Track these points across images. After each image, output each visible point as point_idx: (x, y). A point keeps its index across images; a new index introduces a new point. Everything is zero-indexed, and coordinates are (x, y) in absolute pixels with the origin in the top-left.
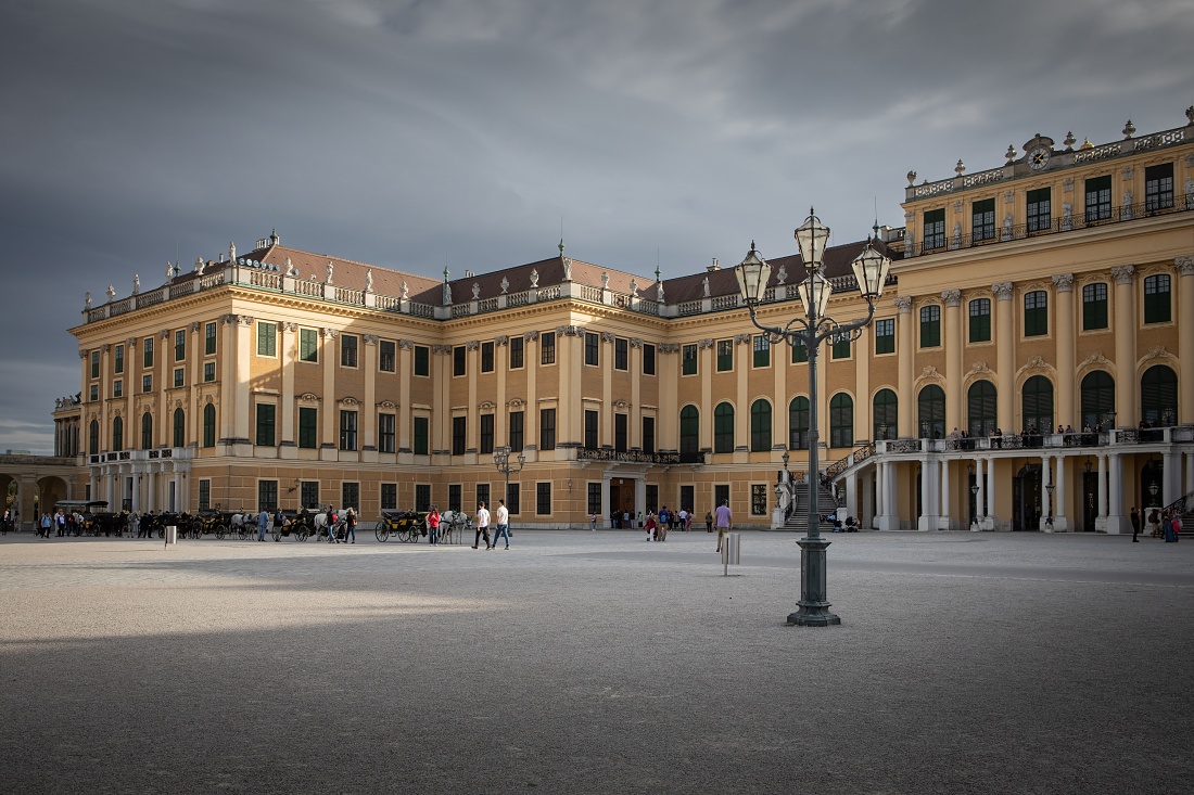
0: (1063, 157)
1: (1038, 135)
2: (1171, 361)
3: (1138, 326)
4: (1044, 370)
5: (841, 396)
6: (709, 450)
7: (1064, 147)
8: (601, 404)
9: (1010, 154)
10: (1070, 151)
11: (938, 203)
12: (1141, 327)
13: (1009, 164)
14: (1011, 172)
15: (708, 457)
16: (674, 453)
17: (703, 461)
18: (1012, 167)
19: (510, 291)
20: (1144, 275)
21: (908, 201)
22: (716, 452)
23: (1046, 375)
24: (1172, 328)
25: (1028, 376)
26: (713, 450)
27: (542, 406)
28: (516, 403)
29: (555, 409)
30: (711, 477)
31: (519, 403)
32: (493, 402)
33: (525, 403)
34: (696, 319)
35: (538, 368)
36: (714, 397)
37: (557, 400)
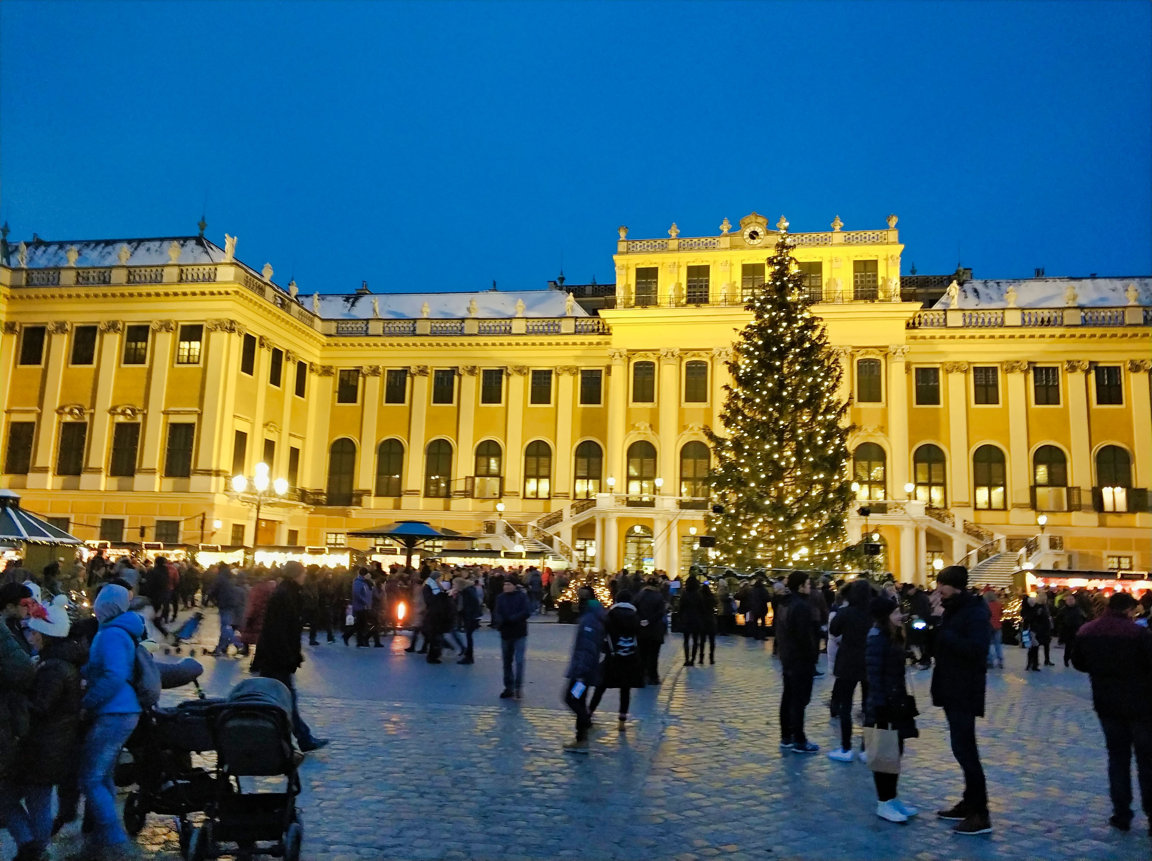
2: (882, 441)
5: (539, 444)
6: (368, 492)
8: (253, 424)
11: (651, 261)
12: (855, 405)
14: (726, 242)
15: (367, 501)
16: (319, 493)
17: (359, 503)
18: (728, 238)
20: (859, 357)
22: (376, 495)
24: (882, 408)
26: (373, 492)
27: (173, 419)
28: (128, 411)
29: (194, 424)
30: (369, 523)
31: (133, 412)
32: (88, 406)
33: (145, 412)
34: (364, 341)
35: (170, 369)
36: (379, 432)
37: (199, 413)
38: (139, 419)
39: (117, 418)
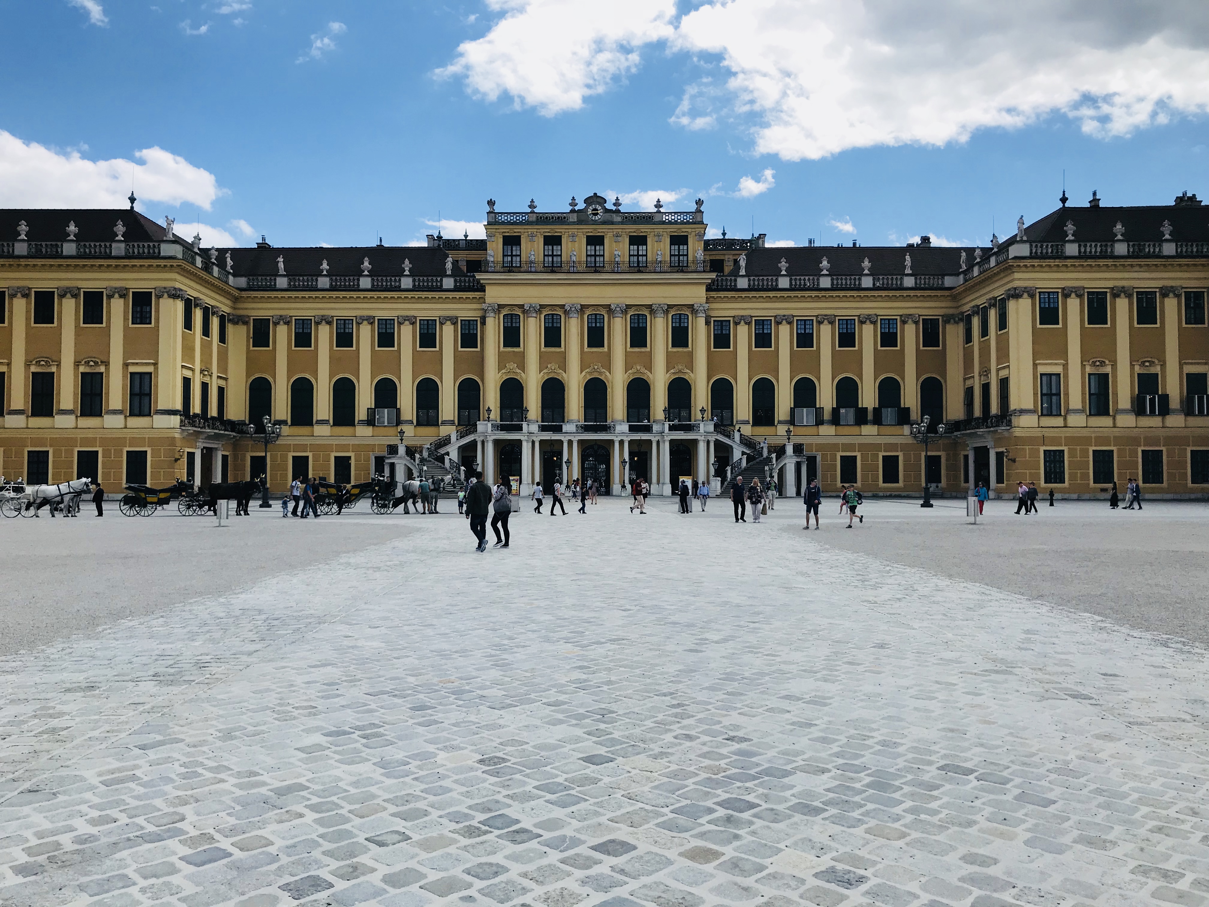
0: (614, 215)
1: (595, 194)
2: (689, 376)
3: (667, 348)
4: (600, 373)
5: (428, 381)
6: (285, 422)
7: (614, 208)
8: (193, 370)
9: (573, 203)
10: (618, 211)
11: (515, 231)
12: (670, 350)
13: (573, 211)
14: (574, 218)
15: (284, 429)
16: (243, 423)
18: (575, 214)
19: (82, 238)
20: (672, 312)
21: (489, 223)
23: (602, 378)
24: (689, 352)
25: (589, 377)
26: (289, 422)
27: (132, 369)
28: (92, 363)
29: (151, 373)
30: (287, 448)
31: (96, 363)
32: (54, 359)
33: (107, 364)
34: (273, 294)
35: (126, 328)
36: (290, 372)
37: (155, 364)
38: (102, 369)
39: (82, 369)
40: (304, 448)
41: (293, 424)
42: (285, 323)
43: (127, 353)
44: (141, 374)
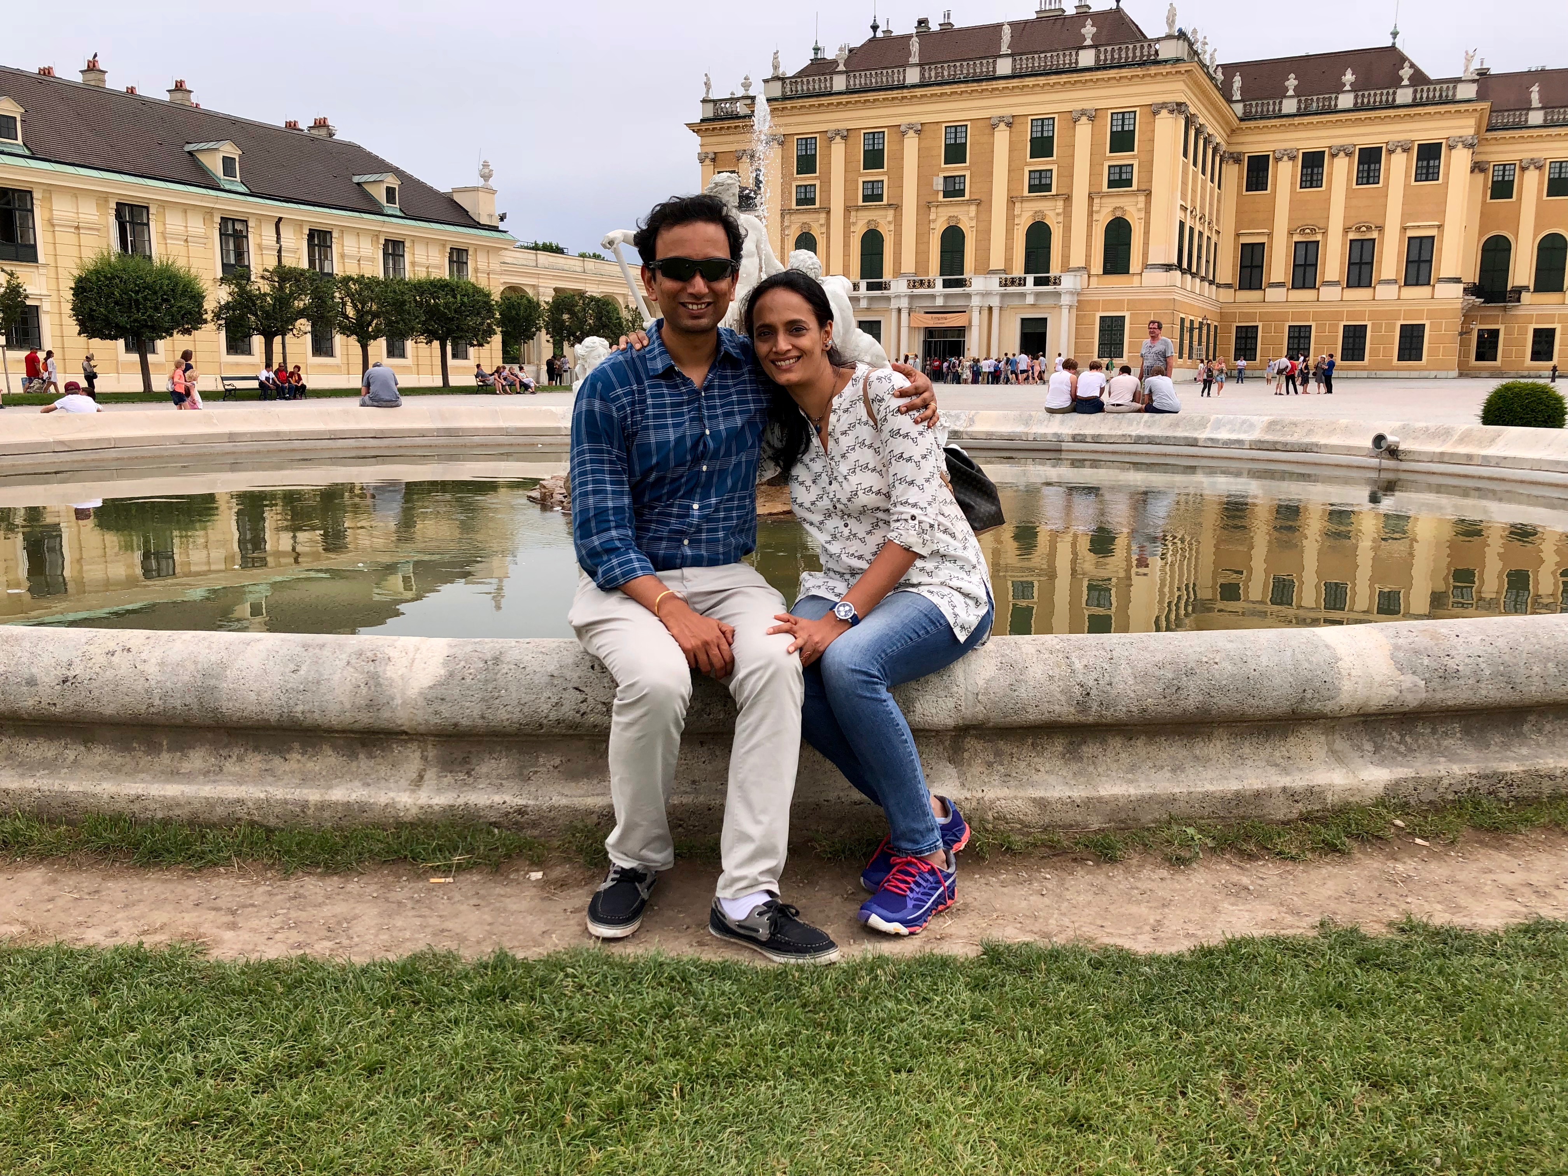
6: (1526, 288)
15: (1526, 297)
17: (1519, 300)
19: (1355, 88)
22: (1535, 290)
26: (1532, 288)
27: (1411, 233)
28: (1364, 229)
29: (1433, 237)
30: (1529, 319)
31: (1369, 228)
32: (1321, 226)
33: (1381, 229)
34: (1526, 133)
35: (1407, 186)
36: (1537, 228)
37: (1440, 227)
38: (1375, 235)
39: (1352, 236)
40: (1551, 318)
41: (1536, 290)
42: (1537, 168)
43: (1405, 216)
44: (1421, 238)
